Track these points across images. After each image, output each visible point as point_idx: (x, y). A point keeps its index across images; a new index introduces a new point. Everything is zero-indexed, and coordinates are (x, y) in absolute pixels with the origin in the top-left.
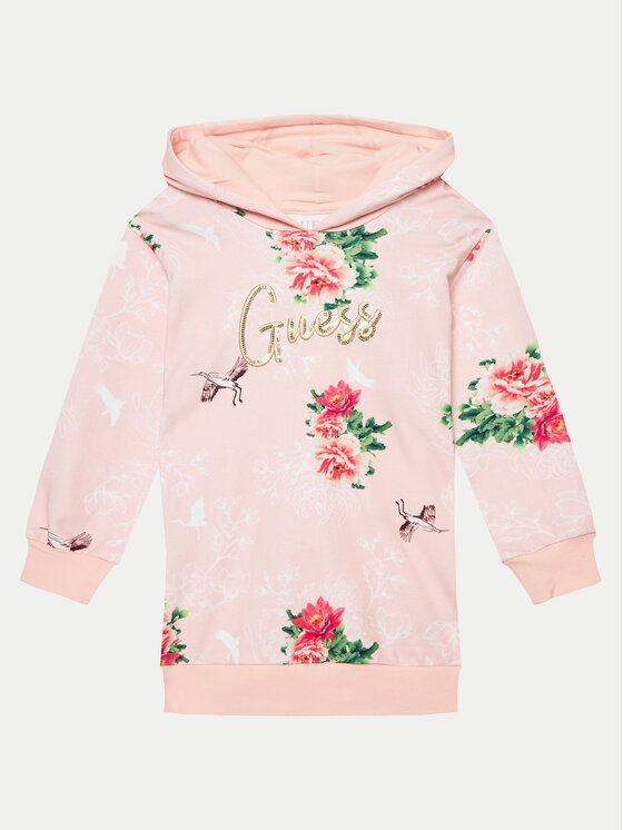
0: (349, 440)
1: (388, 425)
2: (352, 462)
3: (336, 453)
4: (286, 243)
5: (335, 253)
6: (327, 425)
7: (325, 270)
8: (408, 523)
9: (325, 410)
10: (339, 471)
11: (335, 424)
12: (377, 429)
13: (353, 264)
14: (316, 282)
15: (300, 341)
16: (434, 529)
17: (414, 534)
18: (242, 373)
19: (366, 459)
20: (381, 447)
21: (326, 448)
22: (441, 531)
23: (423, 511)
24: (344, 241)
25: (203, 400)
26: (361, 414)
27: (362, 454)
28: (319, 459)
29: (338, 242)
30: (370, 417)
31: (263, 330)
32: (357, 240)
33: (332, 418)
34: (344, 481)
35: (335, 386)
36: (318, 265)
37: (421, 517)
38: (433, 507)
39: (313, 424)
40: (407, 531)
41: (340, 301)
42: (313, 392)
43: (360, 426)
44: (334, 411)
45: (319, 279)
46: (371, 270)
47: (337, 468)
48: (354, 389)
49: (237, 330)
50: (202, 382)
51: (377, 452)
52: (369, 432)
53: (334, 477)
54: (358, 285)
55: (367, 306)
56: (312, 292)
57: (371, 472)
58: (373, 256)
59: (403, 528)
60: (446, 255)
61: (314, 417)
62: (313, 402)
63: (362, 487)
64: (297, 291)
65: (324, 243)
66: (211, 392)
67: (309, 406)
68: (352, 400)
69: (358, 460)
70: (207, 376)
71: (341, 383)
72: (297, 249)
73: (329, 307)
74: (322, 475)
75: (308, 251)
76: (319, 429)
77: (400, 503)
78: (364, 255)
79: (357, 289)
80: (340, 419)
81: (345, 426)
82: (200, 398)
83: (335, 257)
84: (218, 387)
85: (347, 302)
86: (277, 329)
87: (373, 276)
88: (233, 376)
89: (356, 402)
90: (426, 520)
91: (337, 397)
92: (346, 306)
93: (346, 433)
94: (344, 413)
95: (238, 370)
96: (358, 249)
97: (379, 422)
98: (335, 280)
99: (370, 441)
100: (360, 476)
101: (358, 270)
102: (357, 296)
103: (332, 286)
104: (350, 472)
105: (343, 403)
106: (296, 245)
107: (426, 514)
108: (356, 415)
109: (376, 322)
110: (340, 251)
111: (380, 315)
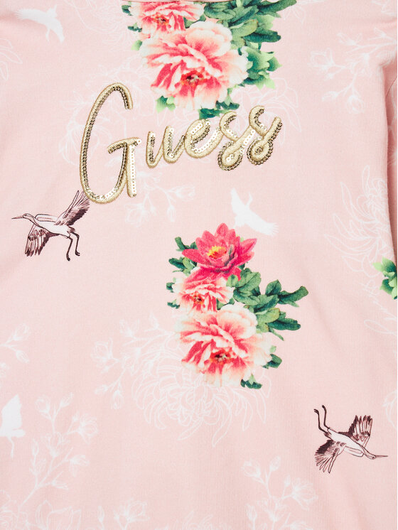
0: (237, 313)
1: (302, 292)
2: (242, 347)
3: (216, 334)
4: (149, 19)
5: (217, 33)
6: (201, 290)
7: (203, 58)
8: (330, 443)
9: (197, 269)
10: (219, 360)
11: (214, 290)
12: (284, 298)
13: (244, 49)
14: (189, 77)
15: (162, 164)
16: (365, 453)
17: (338, 459)
18: (81, 213)
19: (267, 342)
20: (293, 325)
21: (199, 325)
22: (375, 457)
23: (353, 426)
24: (232, 15)
25: (29, 252)
26: (256, 275)
27: (259, 336)
28: (186, 341)
29: (222, 16)
30: (273, 280)
31: (112, 150)
32: (249, 15)
33: (209, 280)
34: (229, 376)
35: (213, 232)
36: (192, 51)
37: (350, 433)
38: (369, 419)
39: (179, 288)
40: (328, 455)
41: (223, 105)
42: (179, 241)
43: (256, 293)
44: (212, 270)
45: (194, 72)
46: (269, 57)
47: (218, 355)
48: (244, 237)
49: (78, 153)
50: (26, 227)
51: (286, 333)
52: (272, 303)
53: (212, 369)
54: (249, 80)
55: (261, 111)
56: (183, 92)
57: (274, 363)
58: (274, 37)
59: (322, 450)
60: (383, 35)
61: (180, 278)
62: (179, 255)
63: (256, 386)
64: (161, 91)
65: (202, 19)
66: (38, 241)
67: (173, 261)
68: (241, 253)
69: (253, 344)
70: (34, 219)
71: (222, 229)
72: (164, 28)
73: (206, 114)
74: (191, 365)
75: (179, 32)
76: (187, 297)
77: (321, 412)
78: (261, 36)
79: (249, 87)
80: (222, 282)
81: (229, 293)
82: (23, 250)
83: (219, 39)
84: (50, 235)
85: (233, 106)
86: (131, 148)
87: (272, 67)
88: (69, 219)
89: (248, 258)
90: (356, 439)
91: (216, 249)
92: (231, 113)
93: (231, 302)
94: (227, 273)
95: (76, 209)
96: (251, 27)
97: (288, 288)
98: (216, 74)
99: (273, 316)
100: (256, 368)
101: (251, 58)
102: (248, 97)
103: (212, 83)
104: (238, 363)
105: (225, 258)
106: (162, 22)
107: (357, 431)
108: (249, 277)
109: (274, 137)
110: (225, 30)
111: (280, 126)
